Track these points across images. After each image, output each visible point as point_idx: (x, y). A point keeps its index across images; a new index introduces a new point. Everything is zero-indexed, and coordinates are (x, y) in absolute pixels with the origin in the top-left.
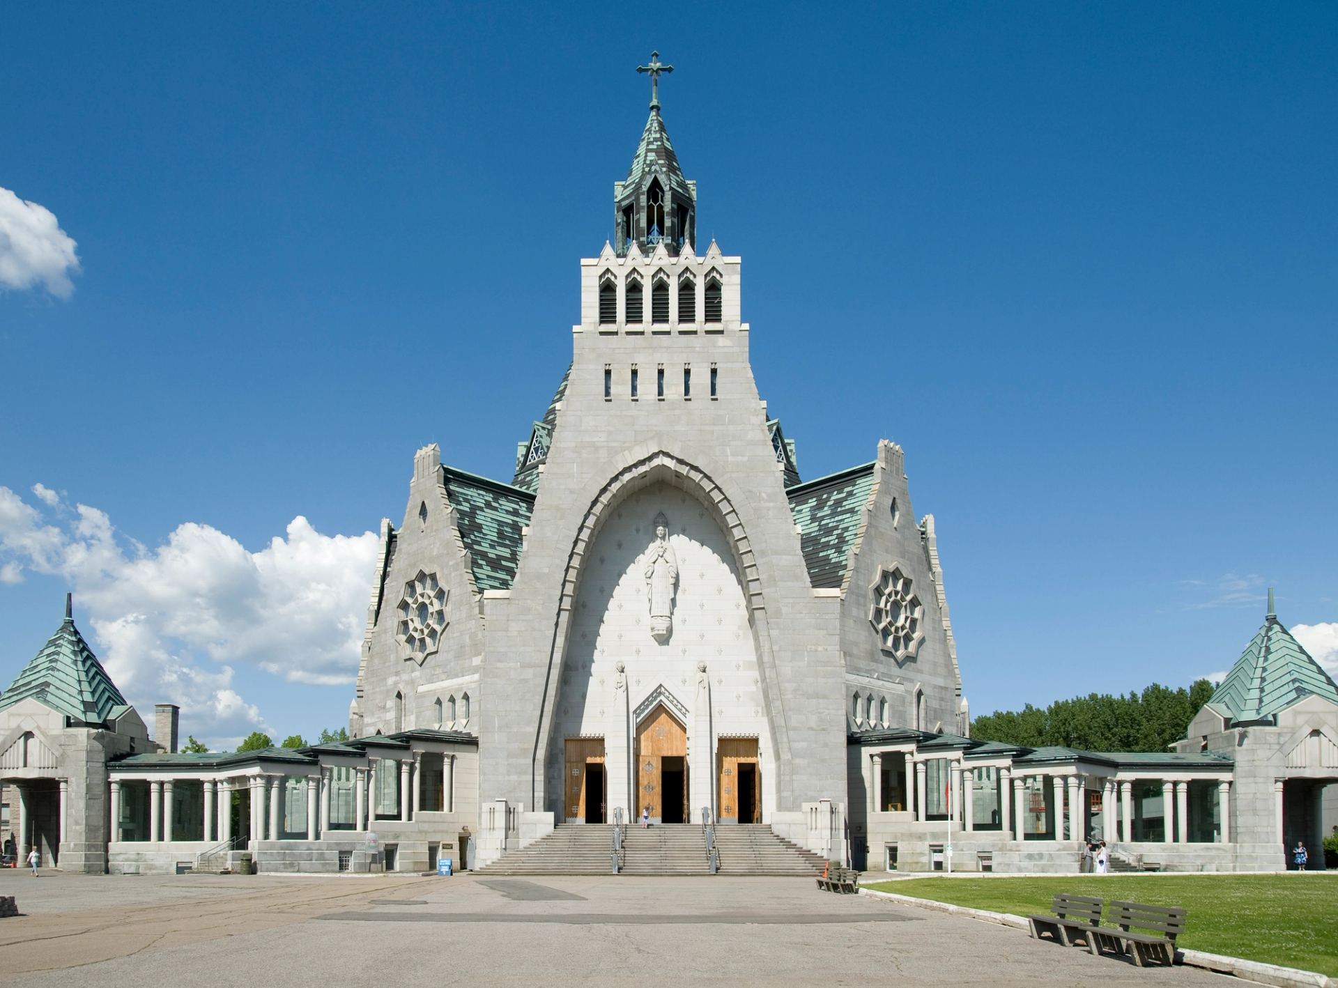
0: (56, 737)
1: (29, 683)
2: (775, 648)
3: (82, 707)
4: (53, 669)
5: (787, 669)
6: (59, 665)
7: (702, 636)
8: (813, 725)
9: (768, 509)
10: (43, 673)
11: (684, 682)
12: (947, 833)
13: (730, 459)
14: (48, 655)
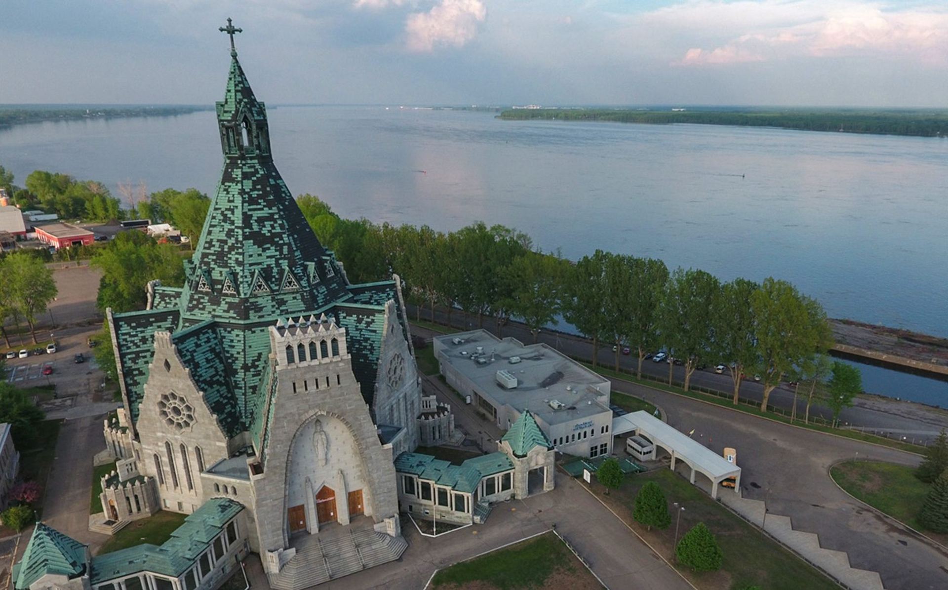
0: (67, 585)
1: (36, 562)
2: (370, 470)
3: (71, 566)
4: (45, 551)
5: (375, 476)
6: (47, 549)
7: (339, 460)
8: (386, 491)
9: (364, 423)
10: (41, 555)
11: (333, 478)
12: (433, 522)
13: (348, 408)
14: (38, 545)
